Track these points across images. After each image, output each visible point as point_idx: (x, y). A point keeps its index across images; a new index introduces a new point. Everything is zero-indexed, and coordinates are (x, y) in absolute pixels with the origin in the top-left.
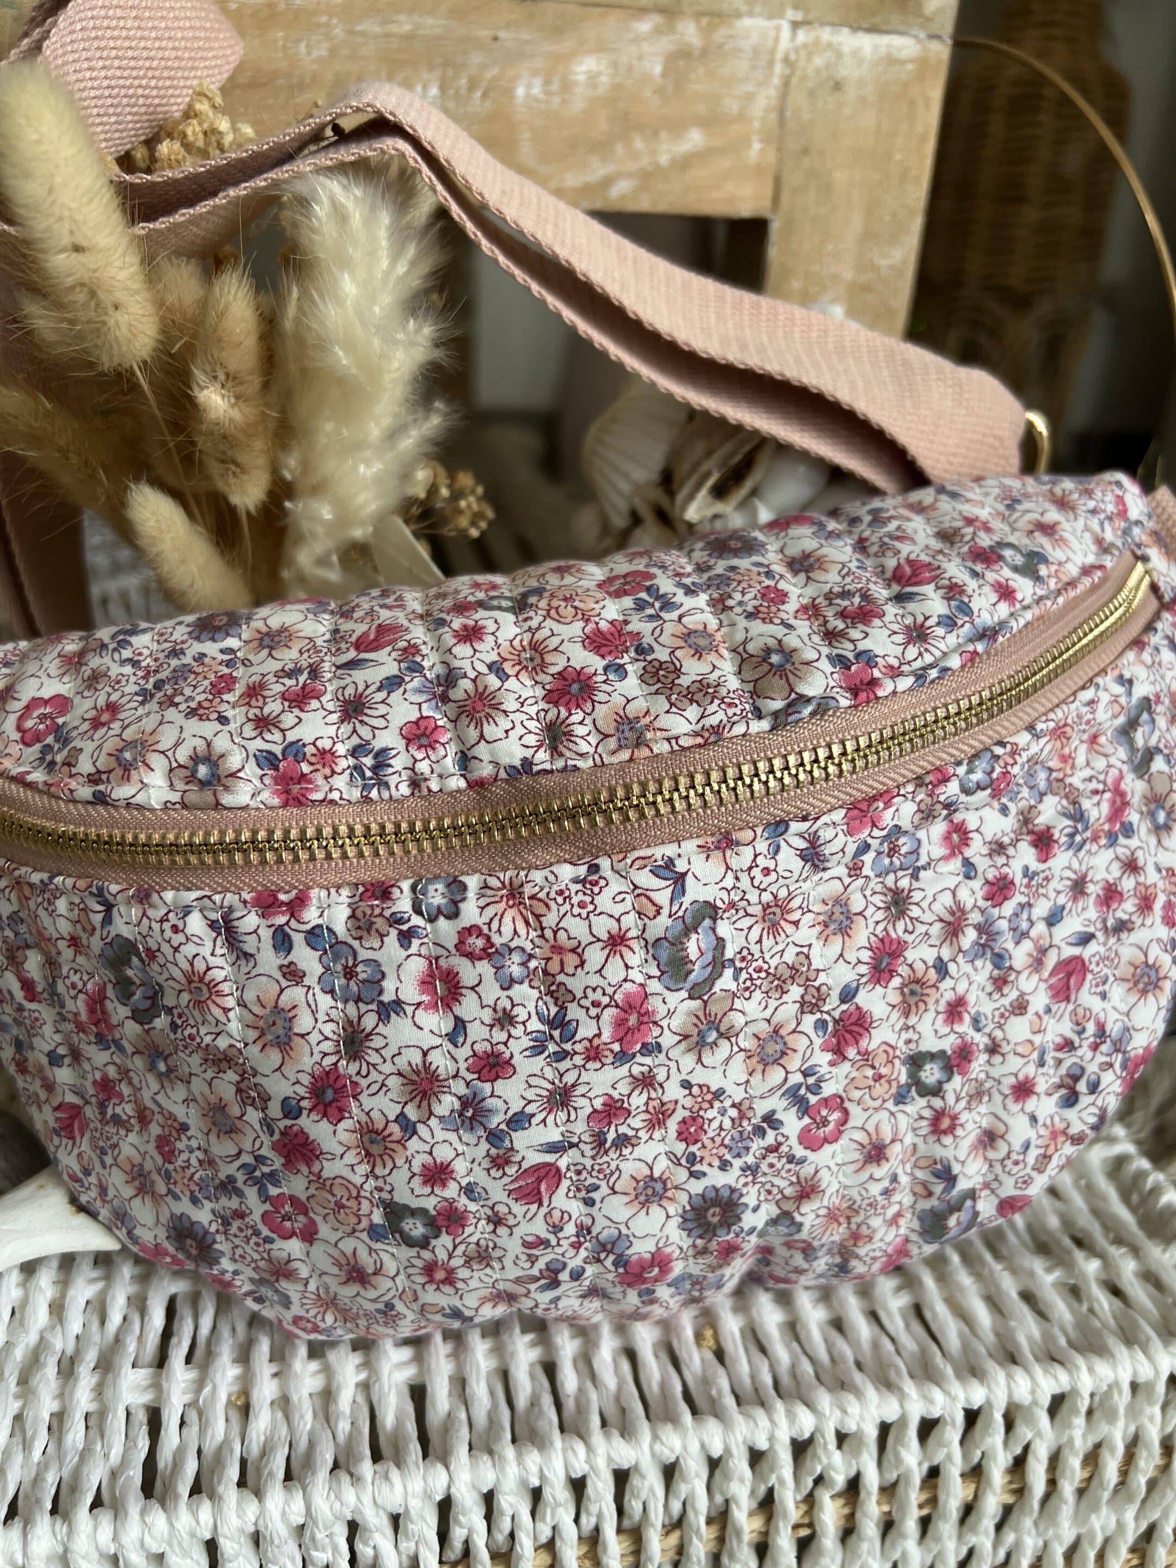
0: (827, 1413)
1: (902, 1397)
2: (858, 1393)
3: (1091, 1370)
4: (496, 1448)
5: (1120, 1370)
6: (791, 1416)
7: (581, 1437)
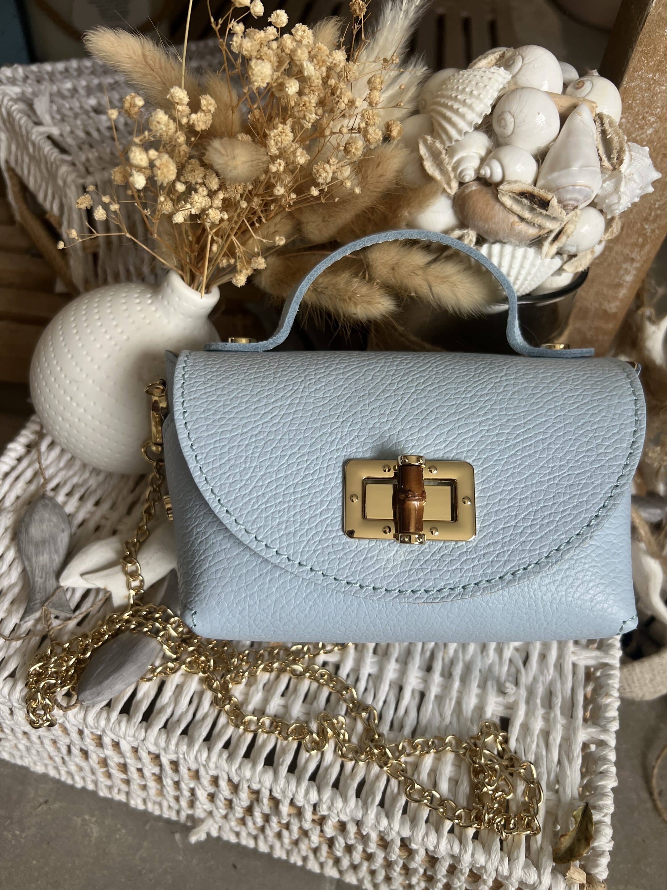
0: (324, 800)
1: (365, 814)
2: (345, 800)
3: (473, 855)
4: (171, 735)
5: (489, 864)
6: (307, 792)
7: (209, 749)
